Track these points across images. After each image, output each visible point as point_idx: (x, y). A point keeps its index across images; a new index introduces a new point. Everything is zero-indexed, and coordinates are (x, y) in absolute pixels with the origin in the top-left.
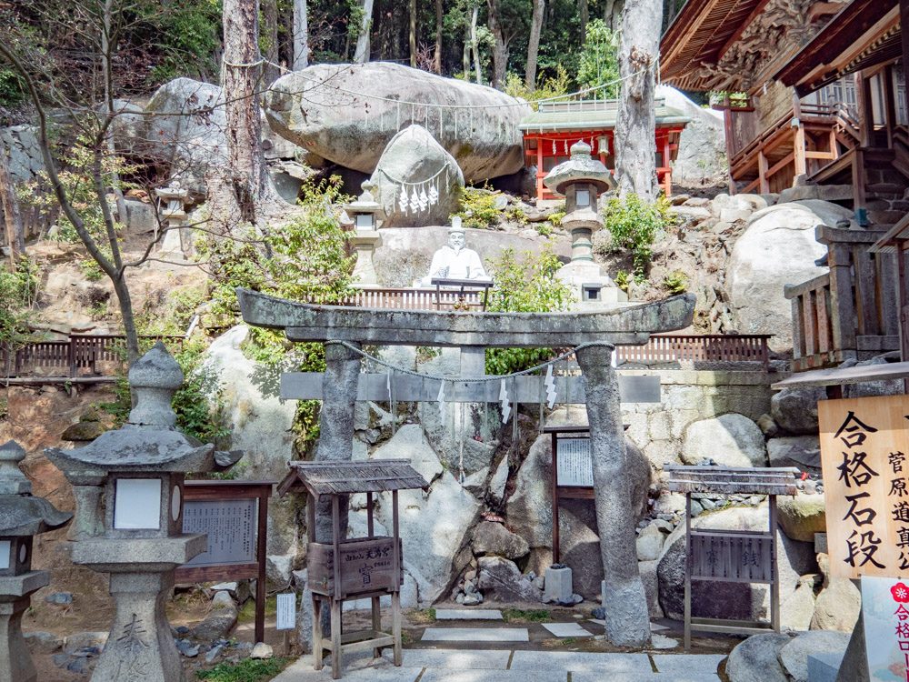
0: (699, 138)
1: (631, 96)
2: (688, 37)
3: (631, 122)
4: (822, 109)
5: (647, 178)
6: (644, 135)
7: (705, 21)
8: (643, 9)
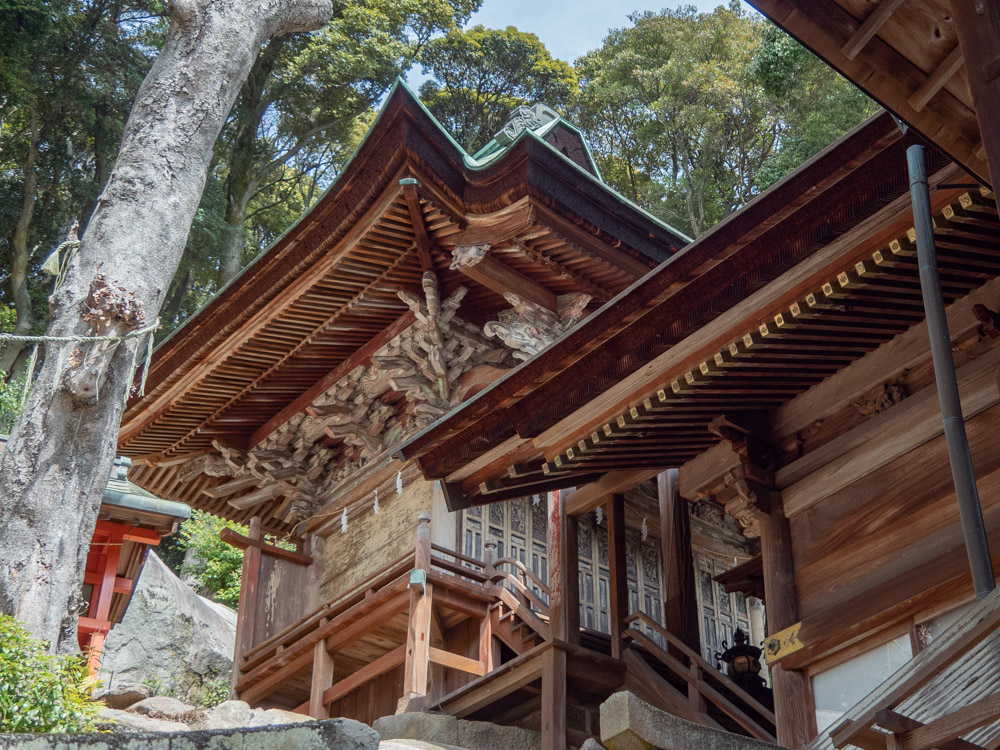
0: (154, 632)
1: (65, 391)
2: (202, 372)
3: (46, 455)
4: (464, 563)
5: (54, 609)
6: (73, 498)
7: (251, 344)
8: (144, 211)
